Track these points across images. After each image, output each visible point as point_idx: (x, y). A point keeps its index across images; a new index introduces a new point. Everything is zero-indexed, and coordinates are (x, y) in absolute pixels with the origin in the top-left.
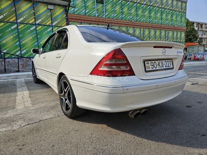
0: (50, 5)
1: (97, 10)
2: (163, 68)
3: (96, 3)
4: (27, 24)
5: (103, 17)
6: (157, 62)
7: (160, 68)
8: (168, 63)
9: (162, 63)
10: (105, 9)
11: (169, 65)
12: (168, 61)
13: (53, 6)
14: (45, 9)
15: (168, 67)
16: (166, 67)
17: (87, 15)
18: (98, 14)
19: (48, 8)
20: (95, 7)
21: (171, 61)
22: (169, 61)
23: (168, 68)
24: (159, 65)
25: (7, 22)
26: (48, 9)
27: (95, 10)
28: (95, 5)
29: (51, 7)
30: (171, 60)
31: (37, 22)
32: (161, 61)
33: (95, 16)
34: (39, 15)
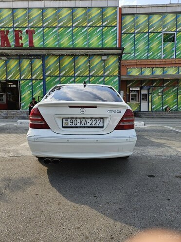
0: (103, 56)
1: (164, 50)
2: (85, 126)
3: (163, 43)
4: (82, 76)
5: (172, 57)
6: (78, 119)
7: (81, 126)
8: (95, 122)
10: (176, 47)
11: (97, 124)
13: (106, 57)
14: (99, 60)
16: (90, 125)
17: (149, 59)
18: (165, 55)
20: (161, 48)
22: (97, 119)
23: (93, 126)
24: (81, 123)
25: (68, 76)
26: (102, 60)
27: (161, 51)
28: (161, 45)
29: (104, 58)
30: (102, 119)
31: (91, 74)
32: (85, 119)
33: (160, 58)
34: (93, 67)
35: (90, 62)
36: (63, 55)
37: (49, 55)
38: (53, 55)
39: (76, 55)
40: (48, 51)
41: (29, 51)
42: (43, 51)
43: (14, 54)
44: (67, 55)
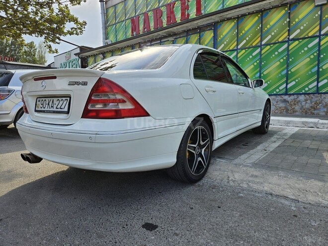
2: (52, 109)
4: (274, 43)
6: (47, 99)
7: (49, 109)
8: (62, 102)
9: (53, 102)
11: (63, 107)
12: (62, 100)
14: (310, 8)
15: (60, 108)
16: (57, 108)
19: (316, 4)
21: (67, 100)
22: (64, 99)
23: (59, 110)
24: (49, 104)
26: (316, 6)
30: (69, 99)
31: (291, 37)
32: (52, 99)
34: (297, 24)
35: (291, 16)
36: (244, 16)
37: (223, 21)
38: (229, 19)
39: (265, 10)
40: (219, 15)
41: (196, 22)
42: (213, 17)
43: (181, 30)
44: (249, 14)
